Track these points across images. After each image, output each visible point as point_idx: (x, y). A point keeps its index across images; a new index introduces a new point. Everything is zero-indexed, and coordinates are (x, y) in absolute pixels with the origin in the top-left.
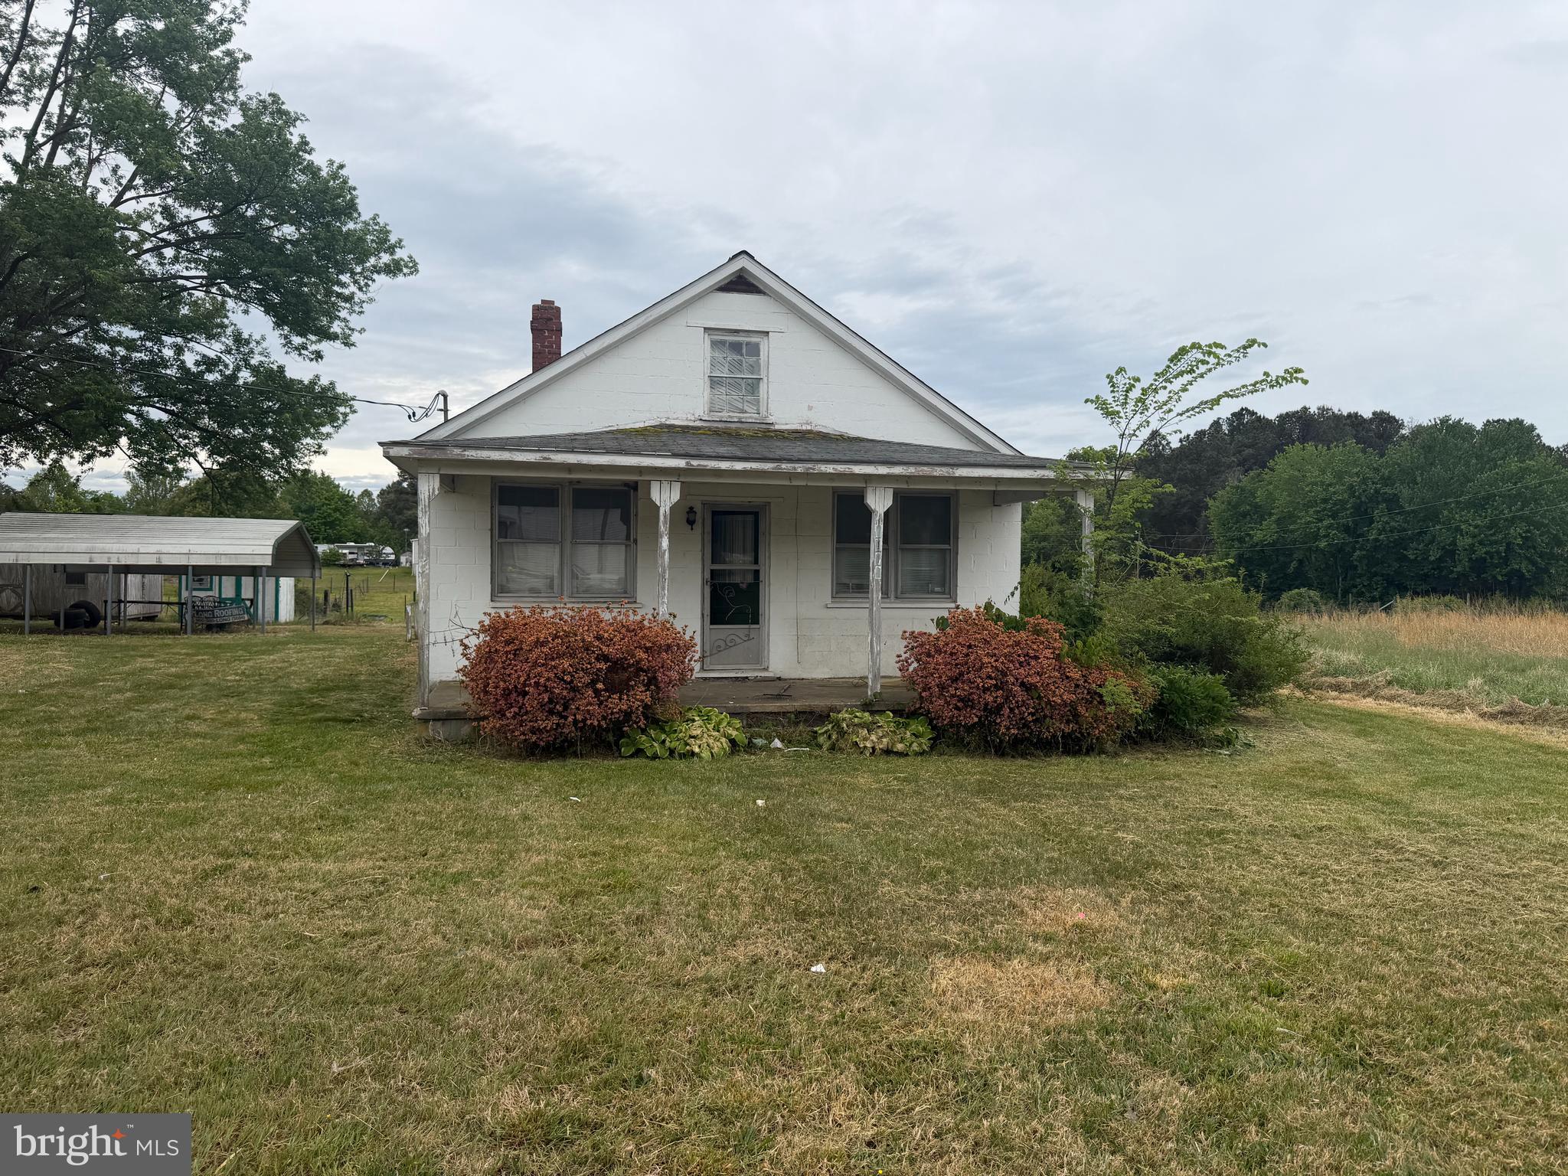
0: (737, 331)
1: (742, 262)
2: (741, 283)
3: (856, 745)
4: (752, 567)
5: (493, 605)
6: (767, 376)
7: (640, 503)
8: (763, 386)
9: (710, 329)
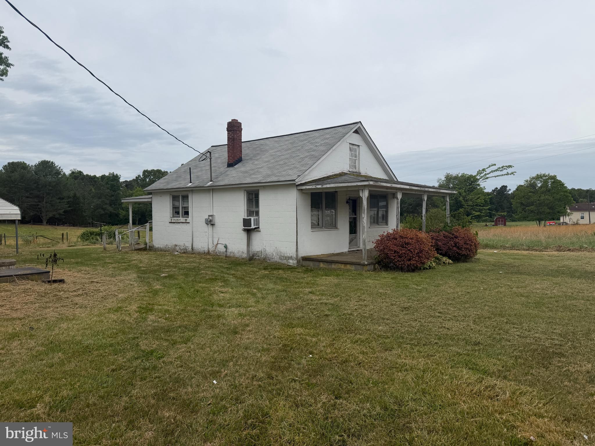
0: (354, 145)
1: (359, 125)
2: (357, 132)
3: (444, 263)
4: (355, 216)
5: (312, 230)
6: (359, 159)
7: (338, 196)
8: (357, 161)
9: (350, 144)
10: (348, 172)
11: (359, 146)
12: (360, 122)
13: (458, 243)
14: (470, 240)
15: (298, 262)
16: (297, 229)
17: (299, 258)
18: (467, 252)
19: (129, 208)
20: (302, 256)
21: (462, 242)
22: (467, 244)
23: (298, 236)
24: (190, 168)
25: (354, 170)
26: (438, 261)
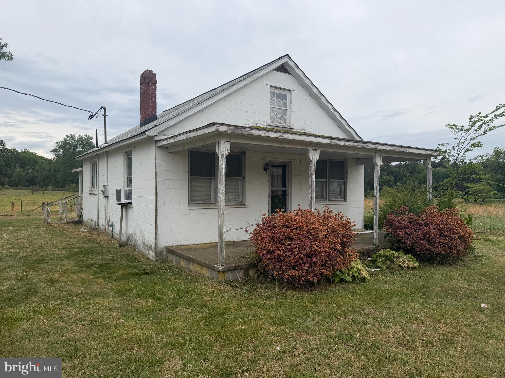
0: (280, 88)
1: (286, 59)
2: (283, 69)
3: (400, 266)
4: (284, 189)
5: (189, 208)
6: (290, 109)
7: (247, 160)
8: (288, 113)
9: (271, 86)
10: (268, 127)
11: (290, 91)
12: (288, 55)
13: (429, 234)
14: (449, 230)
15: (159, 254)
16: (156, 206)
17: (159, 249)
18: (445, 250)
19: (78, 179)
20: (168, 245)
21: (434, 233)
22: (446, 236)
23: (158, 217)
24: (97, 130)
25: (283, 124)
26: (389, 263)
